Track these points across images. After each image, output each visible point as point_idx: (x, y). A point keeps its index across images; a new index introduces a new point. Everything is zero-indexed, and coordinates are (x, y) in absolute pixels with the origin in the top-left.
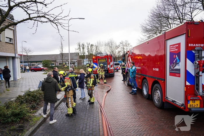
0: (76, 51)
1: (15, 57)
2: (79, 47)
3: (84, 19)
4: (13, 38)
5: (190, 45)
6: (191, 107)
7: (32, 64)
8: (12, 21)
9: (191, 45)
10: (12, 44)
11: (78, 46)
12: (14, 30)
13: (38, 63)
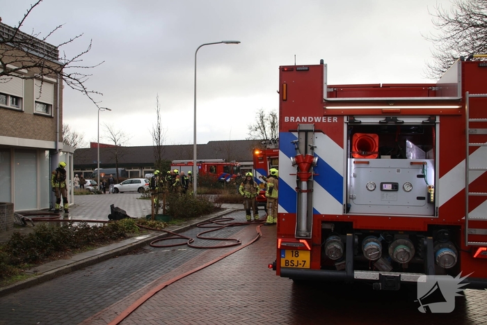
0: (252, 133)
1: (55, 150)
2: (260, 122)
3: (237, 43)
4: (52, 104)
5: (287, 119)
6: (289, 266)
7: (129, 170)
8: (55, 61)
9: (289, 119)
10: (51, 117)
11: (259, 119)
12: (57, 83)
13: (146, 170)
